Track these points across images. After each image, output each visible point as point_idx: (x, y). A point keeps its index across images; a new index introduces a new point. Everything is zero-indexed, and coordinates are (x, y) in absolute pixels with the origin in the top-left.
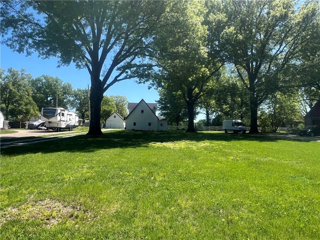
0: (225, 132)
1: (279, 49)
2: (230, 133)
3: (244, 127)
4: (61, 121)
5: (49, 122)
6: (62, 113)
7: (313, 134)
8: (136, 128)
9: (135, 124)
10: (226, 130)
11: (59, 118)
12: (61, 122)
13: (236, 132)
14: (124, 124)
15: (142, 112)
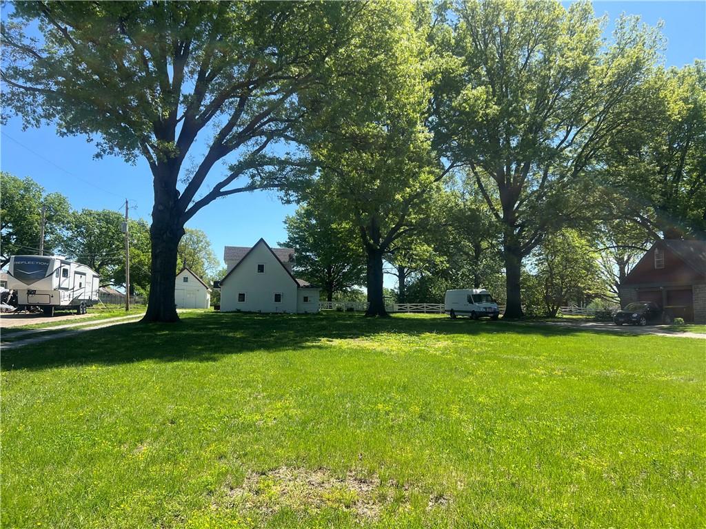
0: (450, 316)
1: (566, 137)
2: (460, 318)
3: (494, 306)
4: (60, 288)
5: (31, 292)
6: (64, 269)
7: (644, 322)
8: (243, 306)
9: (242, 297)
10: (452, 312)
11: (55, 281)
12: (61, 291)
13: (476, 316)
14: (209, 296)
15: (261, 268)
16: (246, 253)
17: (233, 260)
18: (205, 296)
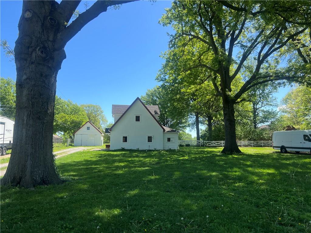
9: (125, 139)
10: (283, 148)
14: (102, 138)
15: (138, 119)
16: (127, 109)
17: (118, 113)
18: (100, 138)
